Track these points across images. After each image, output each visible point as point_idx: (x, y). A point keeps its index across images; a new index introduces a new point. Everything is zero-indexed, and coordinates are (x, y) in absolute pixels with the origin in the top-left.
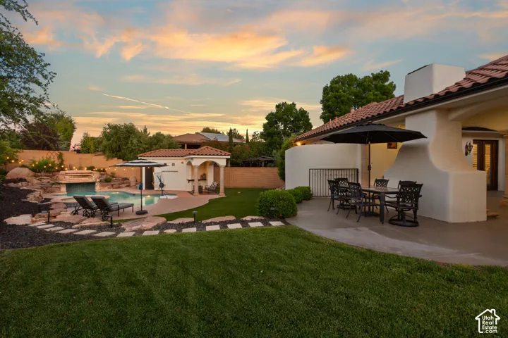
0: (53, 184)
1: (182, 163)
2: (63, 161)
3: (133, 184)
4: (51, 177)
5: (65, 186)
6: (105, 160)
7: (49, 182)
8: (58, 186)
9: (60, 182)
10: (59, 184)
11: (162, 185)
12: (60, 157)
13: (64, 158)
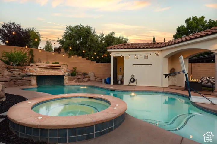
0: (24, 76)
1: (157, 55)
2: (33, 56)
3: (92, 78)
4: (22, 70)
5: (35, 78)
6: (67, 57)
7: (19, 74)
8: (28, 78)
9: (31, 74)
10: (30, 76)
11: (133, 80)
12: (31, 53)
13: (34, 55)
